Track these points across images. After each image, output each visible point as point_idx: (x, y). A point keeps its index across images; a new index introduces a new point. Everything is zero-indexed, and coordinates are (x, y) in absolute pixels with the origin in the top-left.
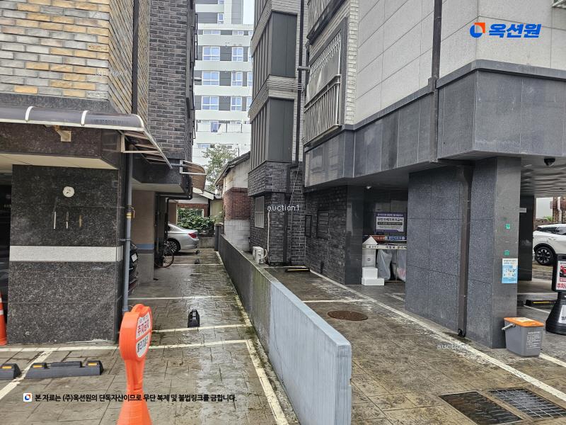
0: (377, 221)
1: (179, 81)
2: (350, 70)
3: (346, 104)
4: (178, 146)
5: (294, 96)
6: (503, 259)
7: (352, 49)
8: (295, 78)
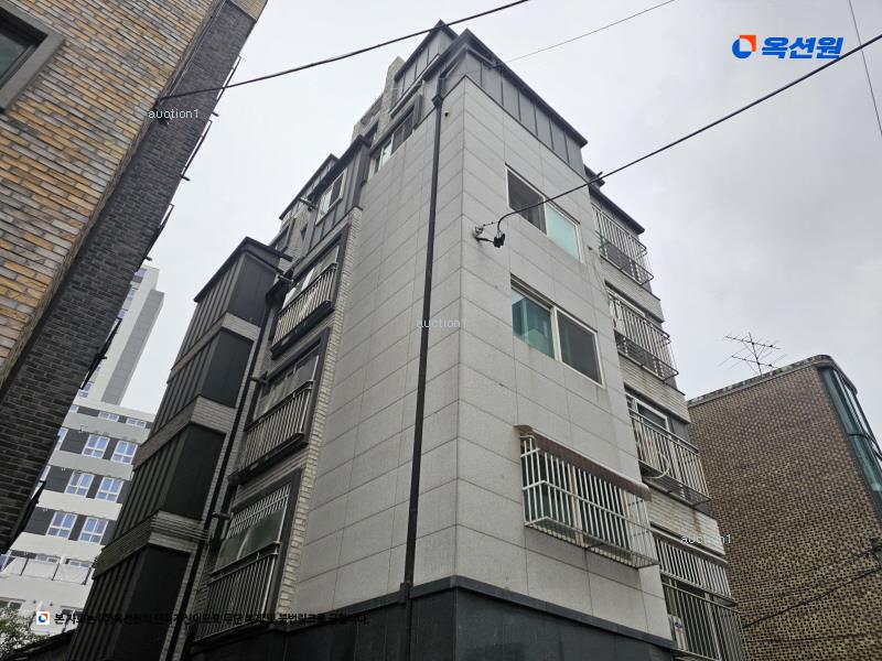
2: (295, 538)
3: (282, 588)
5: (192, 548)
7: (302, 511)
8: (201, 520)
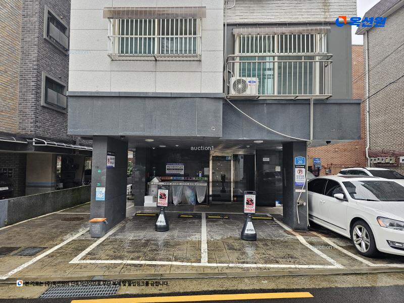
0: (167, 168)
1: (33, 98)
4: (31, 131)
6: (97, 188)
